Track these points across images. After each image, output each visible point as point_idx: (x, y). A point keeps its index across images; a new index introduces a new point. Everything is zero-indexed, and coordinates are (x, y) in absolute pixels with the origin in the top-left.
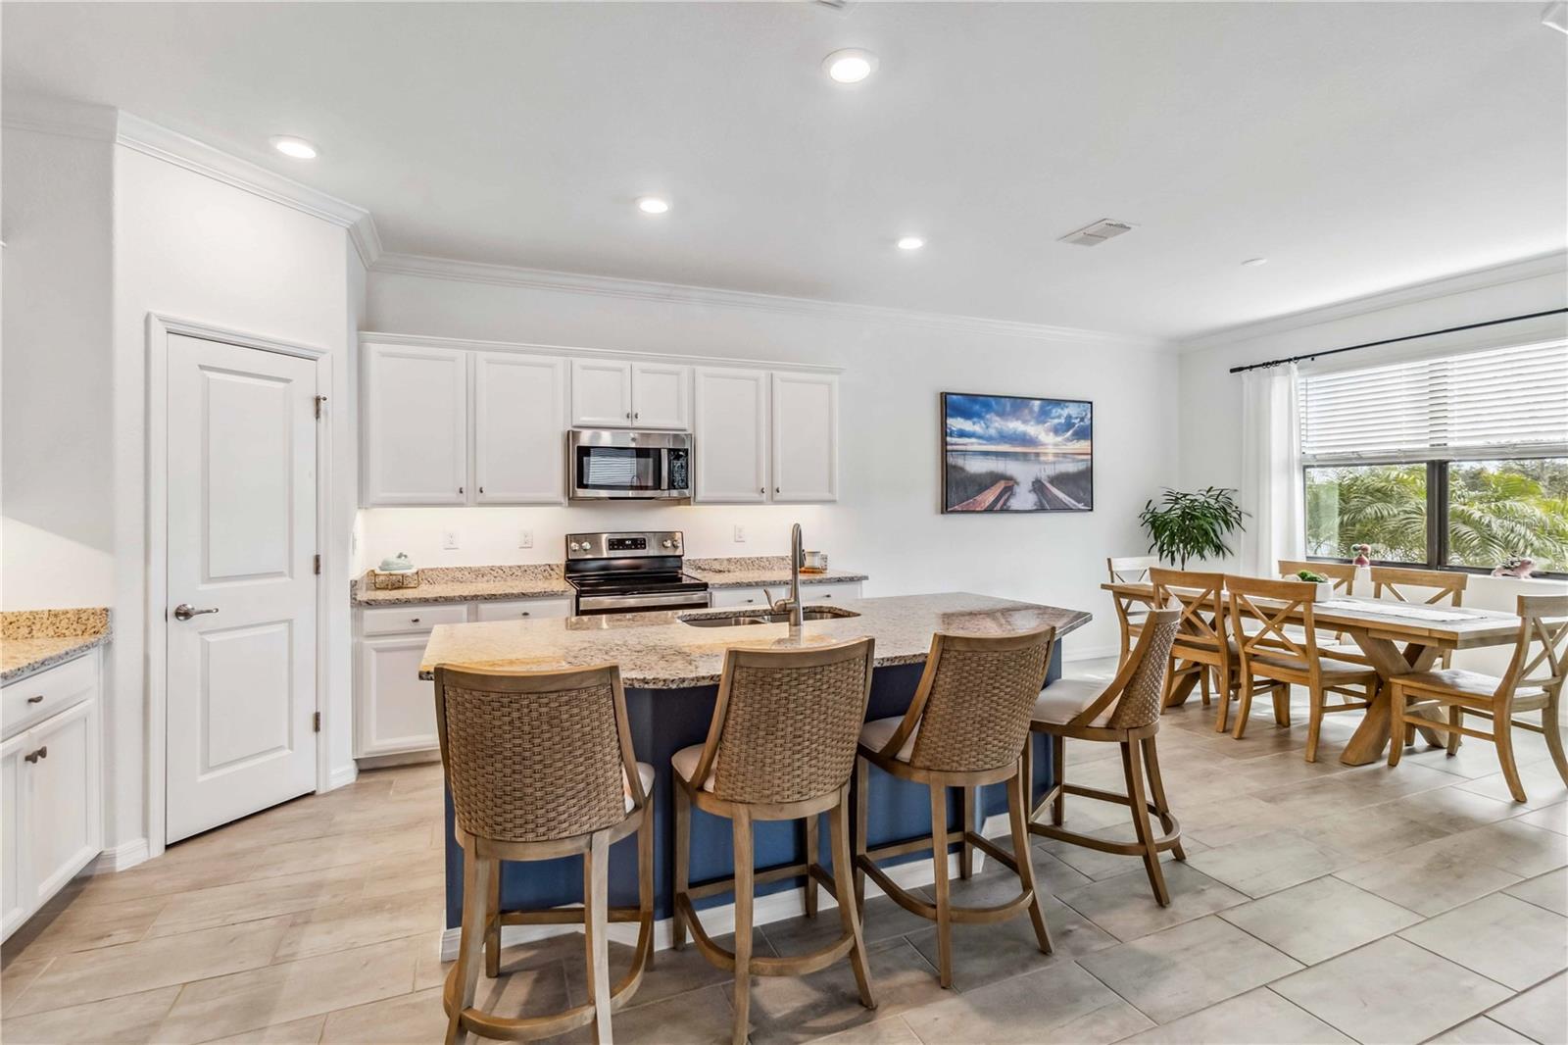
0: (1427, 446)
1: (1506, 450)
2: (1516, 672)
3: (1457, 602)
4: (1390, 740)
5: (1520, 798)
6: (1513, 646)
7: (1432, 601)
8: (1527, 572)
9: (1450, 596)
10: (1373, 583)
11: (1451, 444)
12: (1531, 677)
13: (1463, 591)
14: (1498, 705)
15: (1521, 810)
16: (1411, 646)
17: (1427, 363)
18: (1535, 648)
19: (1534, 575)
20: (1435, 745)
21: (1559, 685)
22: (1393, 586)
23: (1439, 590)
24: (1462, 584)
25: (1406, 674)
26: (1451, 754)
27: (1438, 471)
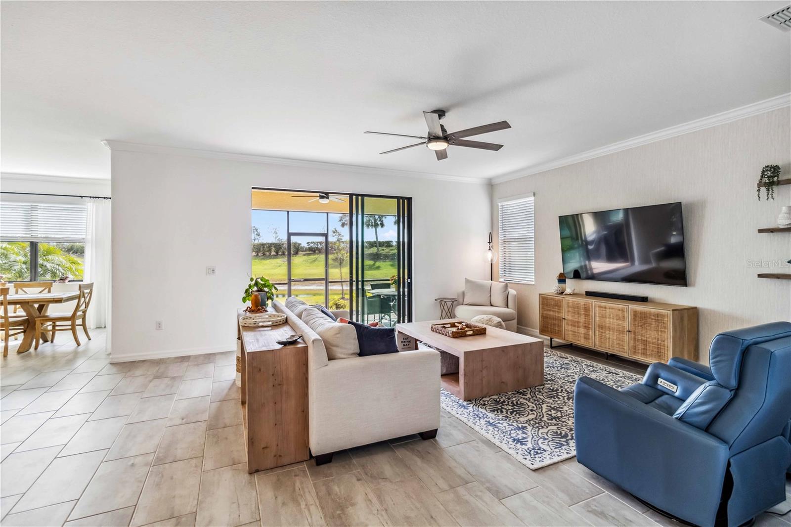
0: (30, 236)
1: (61, 239)
2: (78, 306)
3: (49, 291)
4: (35, 340)
5: (79, 345)
6: (77, 300)
7: (40, 292)
8: (67, 281)
9: (47, 290)
10: (15, 289)
11: (39, 236)
12: (81, 309)
13: (52, 288)
14: (73, 318)
15: (80, 347)
16: (40, 305)
17: (30, 204)
18: (83, 300)
19: (69, 281)
20: (46, 341)
21: (86, 311)
22: (24, 289)
23: (43, 288)
24: (51, 285)
25: (39, 317)
26: (52, 342)
27: (34, 246)
